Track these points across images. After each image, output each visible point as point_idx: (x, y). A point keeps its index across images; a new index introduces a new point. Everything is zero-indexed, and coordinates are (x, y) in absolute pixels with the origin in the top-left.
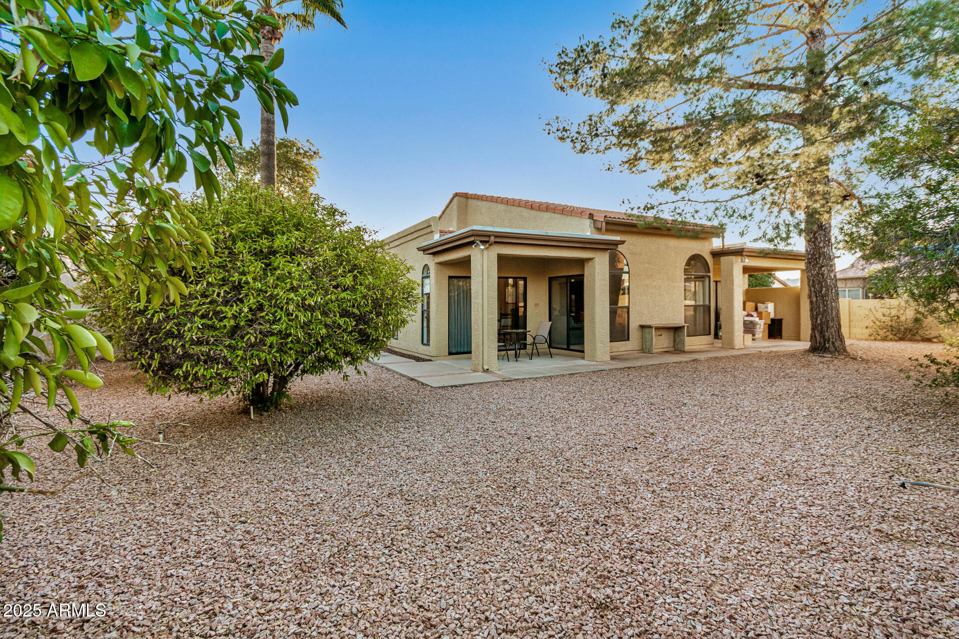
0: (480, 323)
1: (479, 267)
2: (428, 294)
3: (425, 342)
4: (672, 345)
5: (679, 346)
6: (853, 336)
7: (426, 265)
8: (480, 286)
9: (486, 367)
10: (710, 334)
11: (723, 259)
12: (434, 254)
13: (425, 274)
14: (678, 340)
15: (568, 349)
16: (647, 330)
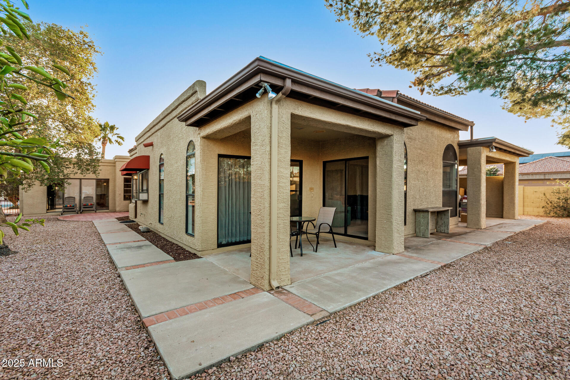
0: (267, 217)
1: (266, 131)
2: (193, 176)
3: (190, 231)
4: (434, 227)
5: (442, 228)
6: (526, 213)
7: (191, 141)
8: (267, 160)
9: (275, 284)
10: (456, 215)
11: (470, 150)
12: (200, 124)
13: (190, 152)
14: (440, 222)
15: (345, 234)
16: (421, 214)
